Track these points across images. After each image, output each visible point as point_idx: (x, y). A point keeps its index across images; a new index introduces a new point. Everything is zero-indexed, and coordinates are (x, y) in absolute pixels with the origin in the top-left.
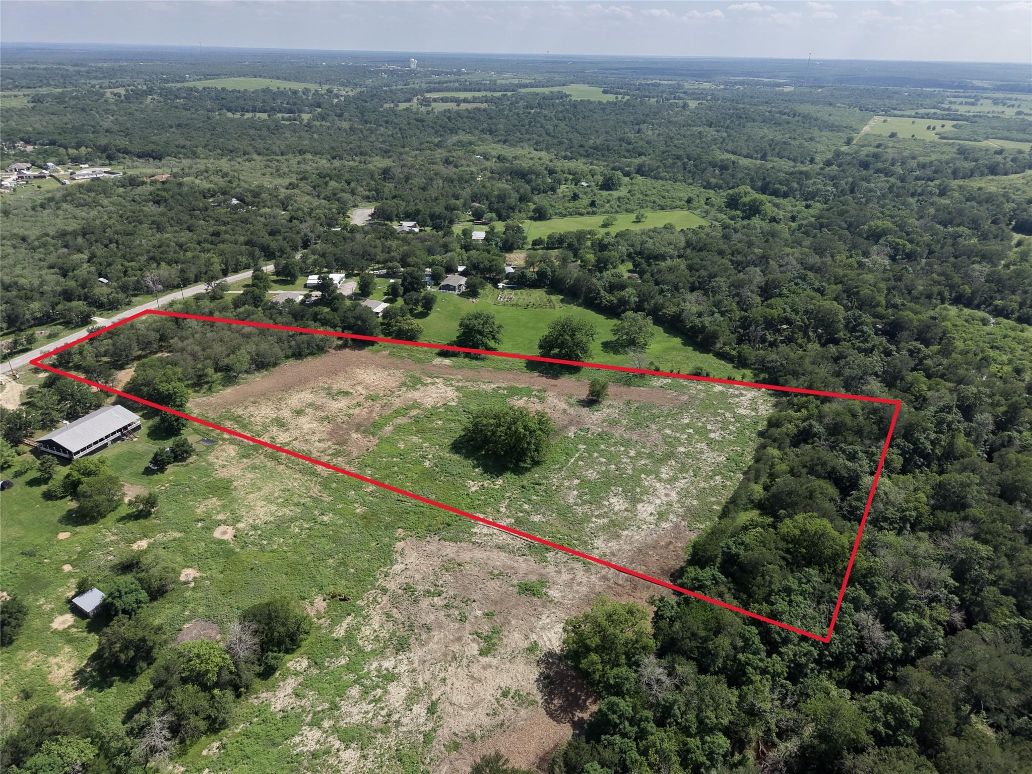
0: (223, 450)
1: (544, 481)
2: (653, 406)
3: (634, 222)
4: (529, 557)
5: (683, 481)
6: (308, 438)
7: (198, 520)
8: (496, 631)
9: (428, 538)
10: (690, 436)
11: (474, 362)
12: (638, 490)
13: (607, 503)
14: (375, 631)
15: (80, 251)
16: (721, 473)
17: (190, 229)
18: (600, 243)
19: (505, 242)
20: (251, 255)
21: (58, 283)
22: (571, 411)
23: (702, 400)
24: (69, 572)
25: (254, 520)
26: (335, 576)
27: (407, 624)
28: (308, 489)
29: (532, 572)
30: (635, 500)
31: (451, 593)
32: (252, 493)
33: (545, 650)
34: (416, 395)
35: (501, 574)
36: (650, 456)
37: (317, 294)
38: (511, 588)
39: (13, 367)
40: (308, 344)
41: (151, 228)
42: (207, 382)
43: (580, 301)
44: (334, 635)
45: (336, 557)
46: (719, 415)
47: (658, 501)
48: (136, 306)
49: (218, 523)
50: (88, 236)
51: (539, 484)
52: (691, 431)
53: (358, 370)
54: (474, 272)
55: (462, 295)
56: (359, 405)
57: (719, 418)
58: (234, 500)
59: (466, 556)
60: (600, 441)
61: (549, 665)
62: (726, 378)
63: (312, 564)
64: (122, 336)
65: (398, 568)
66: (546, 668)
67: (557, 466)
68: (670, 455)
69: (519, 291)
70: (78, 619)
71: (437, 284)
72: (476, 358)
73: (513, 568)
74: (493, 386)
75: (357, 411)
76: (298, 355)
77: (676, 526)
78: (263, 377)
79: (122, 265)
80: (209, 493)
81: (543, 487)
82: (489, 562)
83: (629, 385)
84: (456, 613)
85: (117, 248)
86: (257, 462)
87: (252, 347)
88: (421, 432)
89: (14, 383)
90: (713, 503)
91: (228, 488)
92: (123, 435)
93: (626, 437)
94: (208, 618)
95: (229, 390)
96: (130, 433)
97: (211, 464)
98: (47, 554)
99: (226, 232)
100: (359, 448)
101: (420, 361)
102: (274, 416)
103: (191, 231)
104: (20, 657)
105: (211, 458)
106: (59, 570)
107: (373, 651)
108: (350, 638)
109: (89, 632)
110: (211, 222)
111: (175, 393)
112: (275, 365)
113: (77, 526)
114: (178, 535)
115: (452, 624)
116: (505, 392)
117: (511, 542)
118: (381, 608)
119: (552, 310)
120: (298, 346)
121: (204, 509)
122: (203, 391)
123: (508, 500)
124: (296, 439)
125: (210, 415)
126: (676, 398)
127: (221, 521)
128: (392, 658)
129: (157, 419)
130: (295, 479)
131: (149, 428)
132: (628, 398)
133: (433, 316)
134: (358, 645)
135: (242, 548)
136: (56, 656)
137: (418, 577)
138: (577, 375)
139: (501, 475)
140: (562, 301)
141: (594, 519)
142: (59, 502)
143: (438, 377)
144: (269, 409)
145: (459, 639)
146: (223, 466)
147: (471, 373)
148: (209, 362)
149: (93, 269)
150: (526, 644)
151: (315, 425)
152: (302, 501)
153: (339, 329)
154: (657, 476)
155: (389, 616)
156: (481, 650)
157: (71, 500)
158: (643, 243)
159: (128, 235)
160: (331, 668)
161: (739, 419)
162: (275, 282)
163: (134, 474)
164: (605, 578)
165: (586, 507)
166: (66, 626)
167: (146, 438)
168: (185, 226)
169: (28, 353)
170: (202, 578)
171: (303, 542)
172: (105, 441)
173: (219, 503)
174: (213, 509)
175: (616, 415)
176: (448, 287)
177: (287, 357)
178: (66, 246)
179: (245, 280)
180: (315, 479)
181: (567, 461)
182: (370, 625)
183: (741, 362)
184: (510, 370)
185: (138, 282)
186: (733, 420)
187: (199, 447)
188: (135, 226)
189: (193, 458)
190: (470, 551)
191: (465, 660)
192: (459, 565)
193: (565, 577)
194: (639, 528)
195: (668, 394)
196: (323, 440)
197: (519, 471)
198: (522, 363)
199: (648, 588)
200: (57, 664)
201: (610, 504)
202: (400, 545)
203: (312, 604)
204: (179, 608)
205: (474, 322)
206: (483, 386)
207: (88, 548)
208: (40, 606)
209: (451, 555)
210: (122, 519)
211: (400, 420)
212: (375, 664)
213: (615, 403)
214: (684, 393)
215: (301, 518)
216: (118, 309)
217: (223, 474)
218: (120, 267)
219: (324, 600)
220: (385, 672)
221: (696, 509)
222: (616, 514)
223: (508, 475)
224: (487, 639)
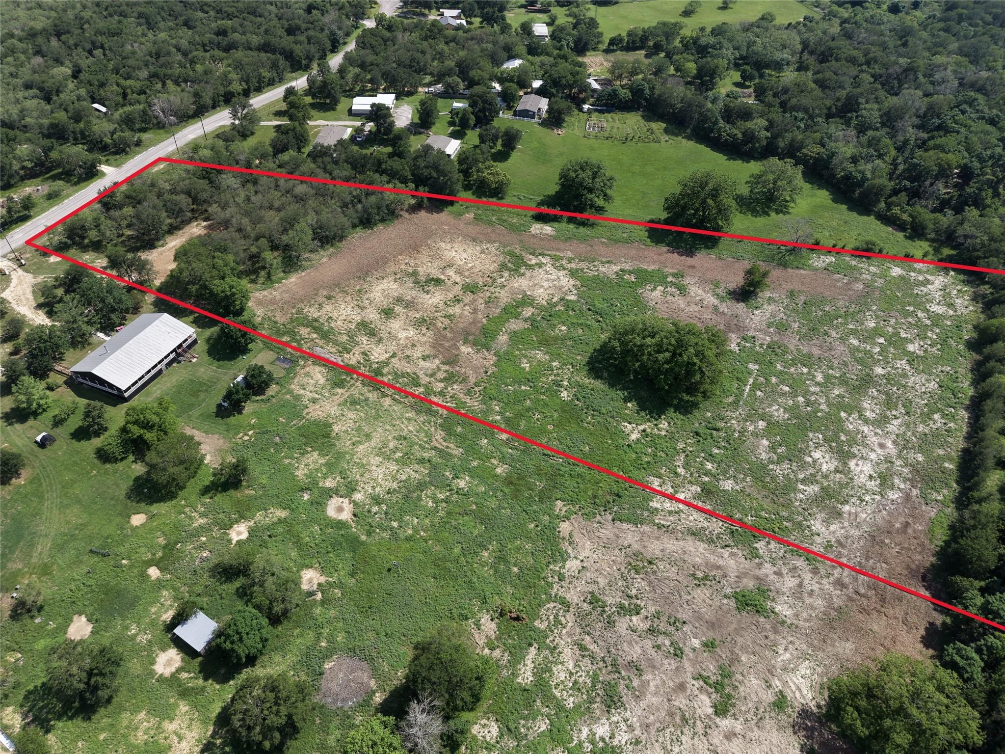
0: (307, 375)
1: (721, 424)
2: (823, 301)
3: (720, 8)
4: (735, 550)
5: (895, 422)
6: (408, 353)
7: (302, 490)
8: (726, 674)
9: (598, 517)
10: (883, 350)
11: (582, 230)
12: (843, 438)
13: (809, 459)
14: (571, 674)
15: (58, 61)
16: (939, 410)
17: (187, 24)
18: (695, 43)
19: (577, 42)
20: (274, 66)
21: (42, 114)
22: (723, 308)
23: (882, 290)
24: (158, 579)
25: (373, 488)
26: (496, 579)
27: (609, 660)
28: (430, 437)
29: (745, 575)
30: (844, 456)
31: (652, 609)
32: (360, 443)
33: (798, 707)
34: (521, 283)
35: (706, 578)
36: (843, 381)
37: (370, 126)
38: (725, 601)
39: (14, 246)
40: (379, 208)
41: (140, 24)
42: (264, 268)
43: (689, 131)
44: (520, 680)
45: (491, 548)
46: (907, 314)
47: (873, 456)
48: (148, 147)
49: (329, 493)
50: (63, 37)
51: (717, 430)
52: (881, 340)
53: (443, 245)
54: (554, 90)
55: (544, 123)
56: (459, 301)
57: (910, 319)
58: (340, 456)
59: (654, 548)
60: (775, 358)
61: (810, 732)
62: (902, 255)
63: (462, 559)
64: (145, 204)
65: (572, 565)
66: (807, 737)
67: (731, 400)
68: (867, 381)
69: (608, 116)
70: (187, 658)
71: (509, 108)
72: (583, 224)
73: (719, 567)
74: (616, 268)
75: (457, 310)
76: (366, 222)
77: (907, 498)
78: (330, 256)
79: (118, 85)
80: (306, 444)
81: (722, 434)
82: (686, 557)
83: (785, 266)
84: (667, 643)
85: (104, 55)
86: (354, 391)
87: (312, 218)
88: (545, 343)
89: (20, 271)
90: (944, 458)
91: (328, 436)
92: (179, 355)
93: (805, 350)
94: (352, 651)
95: (293, 279)
96: (185, 351)
97: (298, 398)
98: (122, 549)
99: (234, 31)
100: (475, 369)
101: (513, 228)
102: (358, 318)
103: (189, 28)
104: (125, 723)
105: (295, 387)
106: (144, 576)
107: (577, 707)
108: (542, 684)
109: (206, 679)
110: (212, 13)
111: (233, 294)
112: (342, 238)
113: (151, 504)
114: (283, 514)
115: (666, 662)
116: (633, 278)
117: (706, 524)
118: (569, 634)
119: (657, 145)
120: (365, 210)
121: (306, 471)
122: (261, 280)
123: (683, 456)
124: (394, 355)
125: (278, 319)
126: (848, 286)
127: (330, 489)
128: (604, 721)
129: (215, 329)
130: (409, 420)
131: (208, 340)
132: (790, 287)
133: (515, 156)
134: (555, 697)
135: (369, 534)
136: (172, 720)
137: (602, 582)
138: (715, 250)
139: (664, 413)
140: (666, 131)
141: (801, 487)
142: (120, 466)
143: (543, 255)
144: (350, 308)
145: (682, 687)
146: (314, 401)
147: (582, 248)
148: (263, 242)
149: (83, 92)
150: (769, 697)
151: (411, 333)
152: (426, 455)
153: (412, 186)
154: (861, 415)
155: (582, 648)
156: (715, 706)
157: (135, 462)
158: (751, 44)
159: (114, 35)
160: (530, 737)
161: (936, 319)
162: (313, 106)
163: (204, 417)
164: (839, 584)
165: (786, 465)
166: (173, 670)
167: (206, 357)
168: (181, 20)
169: (29, 224)
170: (331, 585)
171: (443, 524)
172: (159, 367)
173: (322, 461)
174: (316, 470)
175: (782, 315)
176: (526, 114)
177: (354, 226)
178: (38, 52)
179: (272, 103)
180: (433, 419)
181: (741, 390)
182: (562, 663)
183: (916, 231)
184: (629, 241)
185: (144, 112)
186: (928, 322)
187: (278, 372)
188: (120, 22)
189: (273, 389)
190: (658, 538)
191: (698, 722)
192: (650, 563)
193: (790, 582)
194: (862, 500)
195: (838, 281)
196: (428, 356)
197: (686, 409)
198: (642, 233)
199: (900, 600)
200: (175, 733)
201: (815, 461)
202: (565, 527)
203: (478, 626)
204: (311, 635)
205: (582, 175)
206: (602, 269)
207: (173, 538)
208: (133, 638)
209: (636, 547)
210: (206, 491)
211: (515, 325)
212: (585, 732)
213: (775, 295)
214: (857, 280)
215: (430, 483)
216: (127, 153)
217: (316, 412)
218: (115, 87)
219: (492, 620)
220: (601, 744)
221: (923, 468)
222: (826, 477)
223: (671, 412)
224: (718, 686)
